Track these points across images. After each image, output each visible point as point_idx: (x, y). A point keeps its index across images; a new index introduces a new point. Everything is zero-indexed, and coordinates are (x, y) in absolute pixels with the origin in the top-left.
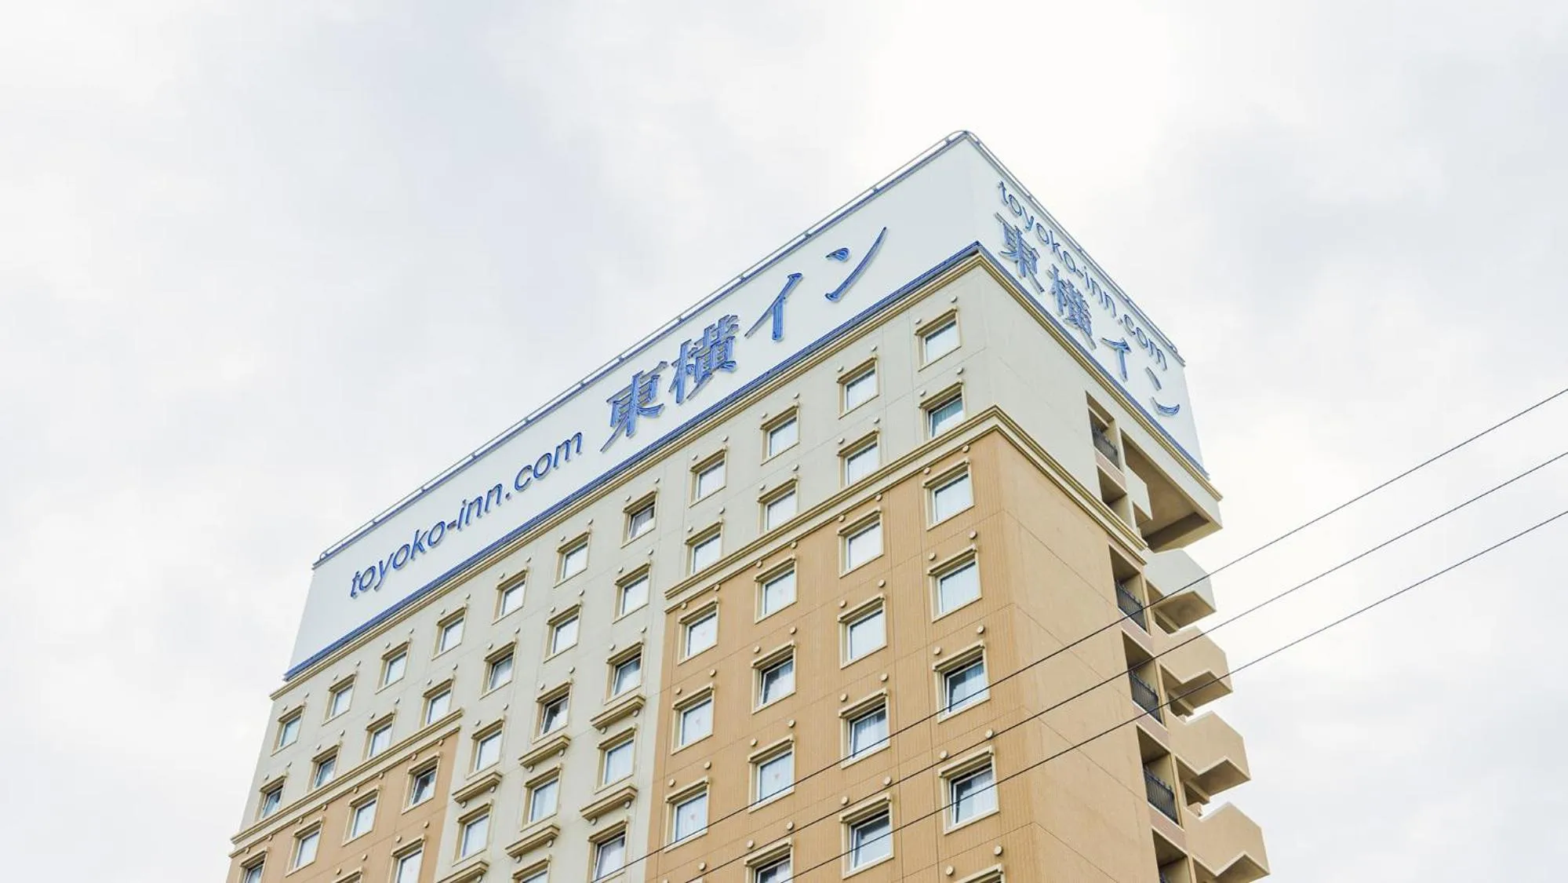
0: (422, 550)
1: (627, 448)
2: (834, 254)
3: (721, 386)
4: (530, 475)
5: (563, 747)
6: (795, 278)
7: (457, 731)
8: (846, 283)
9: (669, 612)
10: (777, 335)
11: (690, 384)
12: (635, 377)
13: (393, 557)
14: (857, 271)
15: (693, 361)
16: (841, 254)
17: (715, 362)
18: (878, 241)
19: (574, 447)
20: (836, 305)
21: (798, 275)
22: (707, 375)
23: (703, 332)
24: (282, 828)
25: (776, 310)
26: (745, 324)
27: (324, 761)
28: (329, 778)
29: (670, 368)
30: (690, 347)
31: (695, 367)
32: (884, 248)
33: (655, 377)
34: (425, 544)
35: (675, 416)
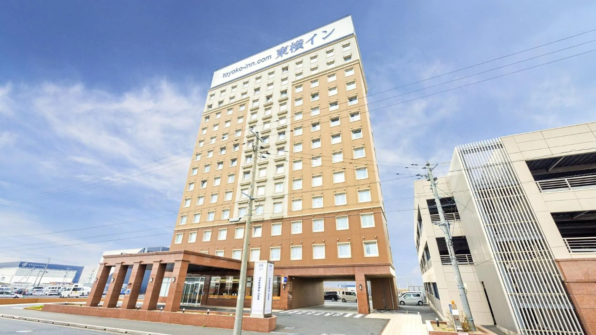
0: (238, 71)
1: (280, 59)
2: (324, 32)
3: (300, 51)
4: (261, 61)
5: (272, 104)
6: (315, 35)
7: (249, 100)
8: (327, 36)
9: (292, 85)
10: (312, 43)
11: (294, 50)
12: (282, 48)
13: (232, 72)
14: (329, 35)
15: (294, 46)
16: (326, 32)
17: (299, 47)
18: (333, 30)
19: (269, 58)
20: (324, 40)
21: (316, 34)
22: (297, 49)
23: (291, 44)
24: (214, 112)
25: (312, 39)
26: (305, 41)
27: (220, 103)
28: (221, 105)
29: (289, 47)
30: (294, 44)
31: (295, 47)
32: (334, 32)
33: (286, 48)
34: (238, 70)
35: (290, 55)
